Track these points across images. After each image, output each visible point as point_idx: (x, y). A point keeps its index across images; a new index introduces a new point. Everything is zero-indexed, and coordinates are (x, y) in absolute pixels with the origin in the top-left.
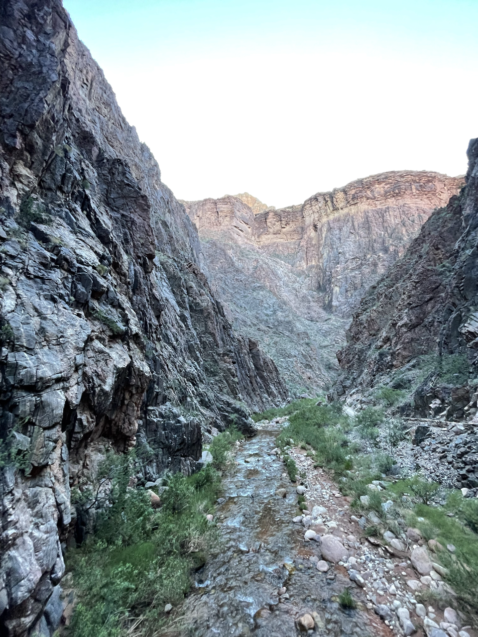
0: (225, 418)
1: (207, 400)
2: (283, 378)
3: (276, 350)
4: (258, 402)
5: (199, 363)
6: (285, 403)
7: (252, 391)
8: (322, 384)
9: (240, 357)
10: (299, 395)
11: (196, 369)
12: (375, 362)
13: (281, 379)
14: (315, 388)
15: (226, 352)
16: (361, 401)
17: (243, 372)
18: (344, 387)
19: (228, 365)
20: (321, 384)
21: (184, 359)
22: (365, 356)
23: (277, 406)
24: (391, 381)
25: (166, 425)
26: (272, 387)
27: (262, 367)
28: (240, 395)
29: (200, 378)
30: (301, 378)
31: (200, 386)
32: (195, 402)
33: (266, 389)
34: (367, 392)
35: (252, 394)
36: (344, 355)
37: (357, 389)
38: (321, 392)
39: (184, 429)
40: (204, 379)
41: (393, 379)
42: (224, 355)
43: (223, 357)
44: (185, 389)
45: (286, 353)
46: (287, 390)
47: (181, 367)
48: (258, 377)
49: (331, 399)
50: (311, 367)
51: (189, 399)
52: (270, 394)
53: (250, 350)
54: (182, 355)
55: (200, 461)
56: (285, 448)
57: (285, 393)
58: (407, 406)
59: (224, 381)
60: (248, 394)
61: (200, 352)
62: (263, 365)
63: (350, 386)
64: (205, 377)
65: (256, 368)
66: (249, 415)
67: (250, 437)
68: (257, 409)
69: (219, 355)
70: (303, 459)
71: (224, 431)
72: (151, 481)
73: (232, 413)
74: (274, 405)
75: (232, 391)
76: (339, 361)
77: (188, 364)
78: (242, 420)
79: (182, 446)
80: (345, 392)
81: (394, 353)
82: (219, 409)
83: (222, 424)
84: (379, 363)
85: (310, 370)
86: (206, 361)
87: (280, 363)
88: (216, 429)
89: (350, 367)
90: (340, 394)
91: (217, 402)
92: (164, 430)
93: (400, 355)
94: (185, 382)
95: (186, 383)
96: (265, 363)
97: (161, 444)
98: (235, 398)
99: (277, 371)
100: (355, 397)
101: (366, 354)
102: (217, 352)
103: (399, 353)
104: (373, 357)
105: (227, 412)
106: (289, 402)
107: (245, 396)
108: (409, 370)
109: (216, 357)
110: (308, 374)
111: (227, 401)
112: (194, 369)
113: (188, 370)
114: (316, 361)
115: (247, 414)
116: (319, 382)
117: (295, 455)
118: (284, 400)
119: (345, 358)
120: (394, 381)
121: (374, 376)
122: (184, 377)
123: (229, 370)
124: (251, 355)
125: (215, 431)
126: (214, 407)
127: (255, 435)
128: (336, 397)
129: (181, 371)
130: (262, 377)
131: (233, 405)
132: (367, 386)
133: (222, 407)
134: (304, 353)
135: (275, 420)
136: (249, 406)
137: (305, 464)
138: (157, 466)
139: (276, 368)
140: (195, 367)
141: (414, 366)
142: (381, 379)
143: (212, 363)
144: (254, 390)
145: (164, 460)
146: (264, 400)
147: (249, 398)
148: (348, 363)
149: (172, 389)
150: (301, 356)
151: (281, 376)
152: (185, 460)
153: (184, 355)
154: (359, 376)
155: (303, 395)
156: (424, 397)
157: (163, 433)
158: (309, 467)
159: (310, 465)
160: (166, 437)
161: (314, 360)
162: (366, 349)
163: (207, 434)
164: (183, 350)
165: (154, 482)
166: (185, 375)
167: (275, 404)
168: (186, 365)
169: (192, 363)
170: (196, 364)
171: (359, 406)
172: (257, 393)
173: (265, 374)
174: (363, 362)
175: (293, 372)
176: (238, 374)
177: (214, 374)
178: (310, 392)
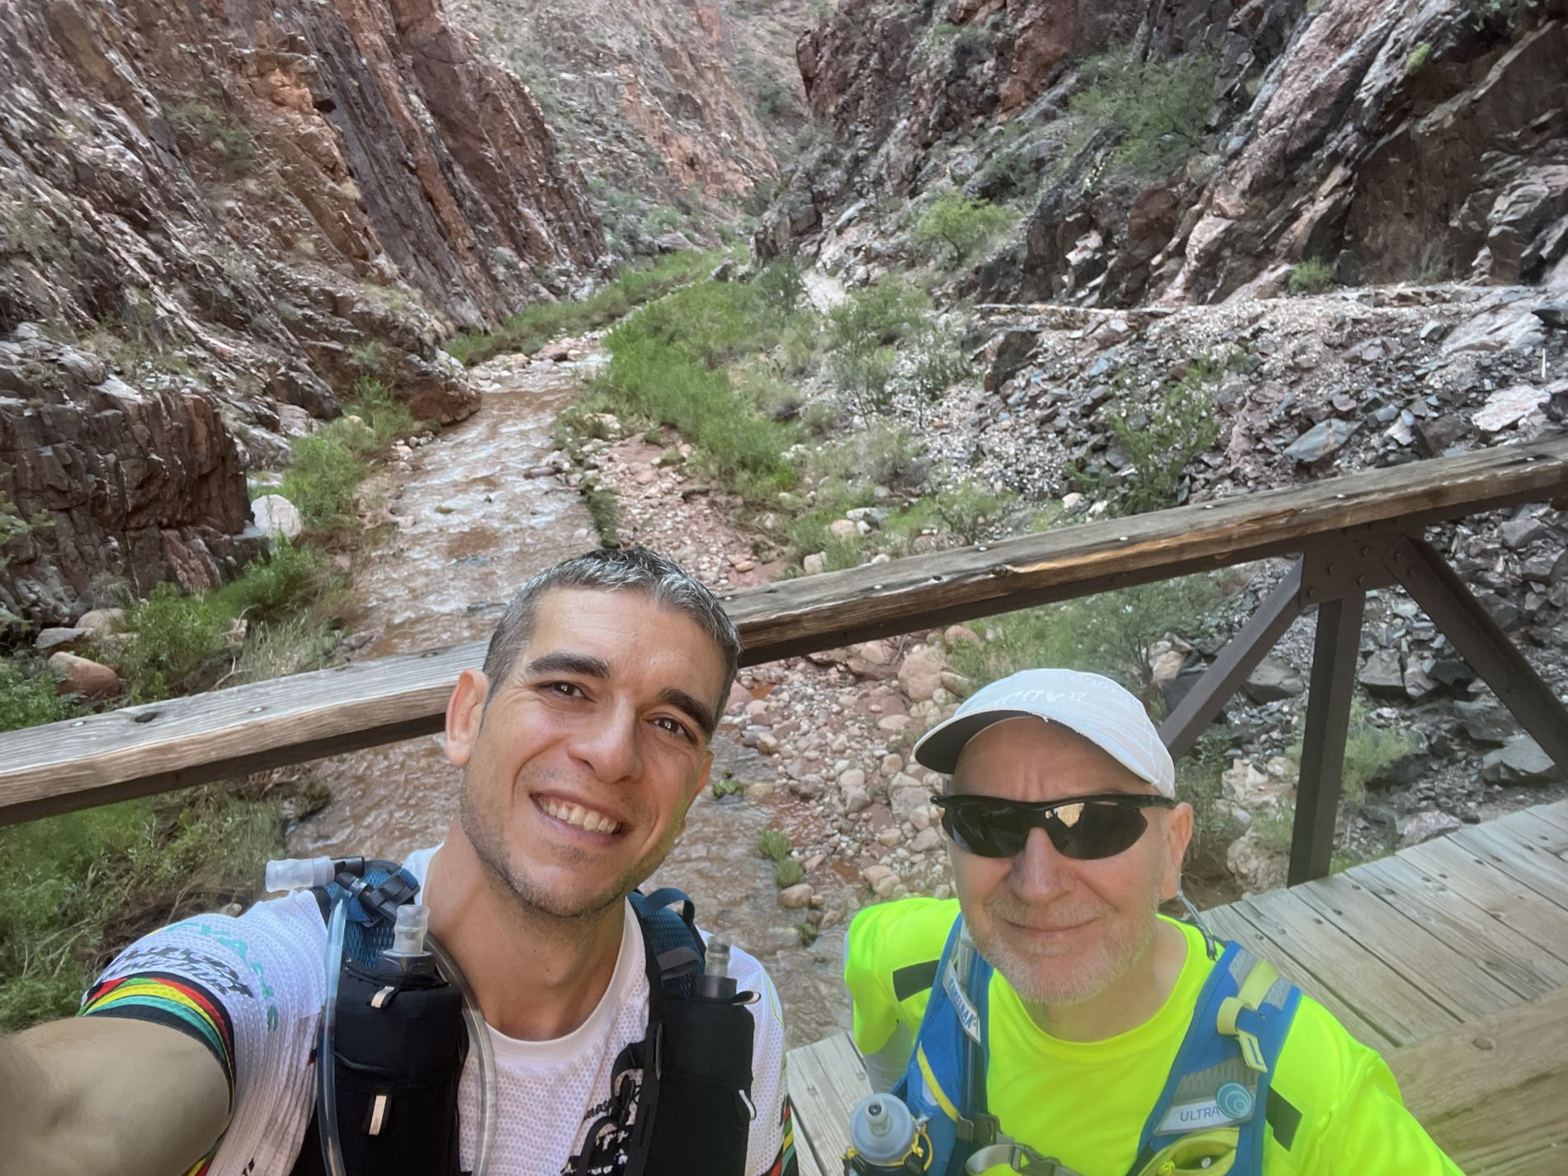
0: (330, 362)
1: (226, 292)
2: (572, 167)
3: (535, 28)
4: (472, 284)
5: (134, 113)
6: (589, 280)
7: (436, 238)
8: (742, 185)
9: (353, 73)
10: (648, 238)
11: (130, 145)
12: (937, 84)
13: (564, 173)
14: (715, 205)
15: (271, 49)
16: (869, 250)
17: (381, 147)
18: (819, 198)
19: (297, 116)
20: (740, 187)
21: (43, 94)
22: (906, 58)
23: (558, 292)
24: (978, 168)
25: (48, 422)
26: (529, 212)
27: (474, 118)
28: (382, 260)
29: (164, 192)
30: (658, 166)
31: (172, 229)
32: (171, 306)
33: (504, 224)
34: (894, 216)
35: (443, 250)
36: (825, 51)
37: (862, 204)
38: (736, 220)
39: (139, 427)
40: (189, 197)
41: (989, 155)
42: (266, 64)
43: (261, 75)
44: (102, 251)
45: (586, 43)
46: (596, 223)
47: (46, 140)
48: (457, 169)
49: (767, 250)
50: (697, 112)
51: (133, 297)
52: (524, 243)
53: (399, 29)
54: (29, 75)
55: (249, 533)
56: (586, 449)
57: (586, 233)
58: (1007, 261)
59: (295, 201)
60: (424, 251)
61: (132, 56)
62: (473, 107)
63: (839, 193)
64: (191, 186)
65: (448, 124)
66: (437, 340)
67: (454, 424)
68: (470, 313)
69: (238, 64)
70: (647, 476)
71: (338, 413)
72: (56, 625)
73: (358, 340)
74: (544, 292)
75: (343, 246)
76: (809, 80)
77: (80, 123)
78: (409, 363)
79: (154, 490)
80: (819, 219)
81: (1009, 43)
82: (296, 327)
83: (322, 386)
84: (952, 90)
85: (694, 126)
86: (175, 102)
87: (559, 94)
88: (299, 411)
89: (843, 108)
90: (801, 227)
91: (280, 296)
92: (47, 441)
93: (1029, 54)
94: (86, 215)
95: (95, 225)
96: (485, 96)
97: (50, 494)
98: (361, 274)
99: (542, 134)
100: (851, 236)
101: (911, 47)
102: (223, 51)
103: (1026, 46)
104: (934, 62)
105: (335, 336)
106: (607, 274)
107: (410, 262)
108: (1048, 116)
109: (225, 77)
110: (686, 142)
111: (323, 291)
112: (118, 145)
113: (87, 152)
114: (720, 79)
115: (428, 338)
116: (729, 176)
117: (622, 466)
118: (585, 265)
119: (829, 64)
120: (988, 168)
121: (927, 145)
122: (77, 191)
123: (307, 143)
124: (408, 59)
125: (294, 418)
126: (266, 320)
127: (472, 414)
128: (785, 240)
129: (49, 162)
130: (479, 169)
131: (359, 307)
132: (898, 192)
133: (310, 319)
134: (667, 41)
135: (552, 348)
136: (434, 301)
137: (653, 491)
138: (65, 573)
139: (538, 122)
140: (120, 132)
141: (1064, 102)
142: (949, 158)
143: (208, 111)
144: (444, 231)
145: (88, 549)
146: (500, 271)
147: (427, 267)
148: (841, 91)
149: (29, 257)
150: (652, 57)
151: (564, 159)
152: (184, 539)
153: (39, 70)
154: (875, 149)
155: (664, 240)
156: (1056, 226)
157: (48, 452)
158: (668, 498)
159: (669, 492)
160: (66, 467)
161: (710, 75)
162: (914, 23)
163: (258, 432)
164: (23, 45)
165: (71, 625)
166: (77, 181)
167: (552, 288)
168: (70, 130)
169: (100, 113)
170: (121, 117)
171: (860, 272)
172: (462, 244)
173: (491, 153)
174: (898, 83)
175: (618, 137)
176: (359, 158)
177: (233, 166)
178: (696, 227)
